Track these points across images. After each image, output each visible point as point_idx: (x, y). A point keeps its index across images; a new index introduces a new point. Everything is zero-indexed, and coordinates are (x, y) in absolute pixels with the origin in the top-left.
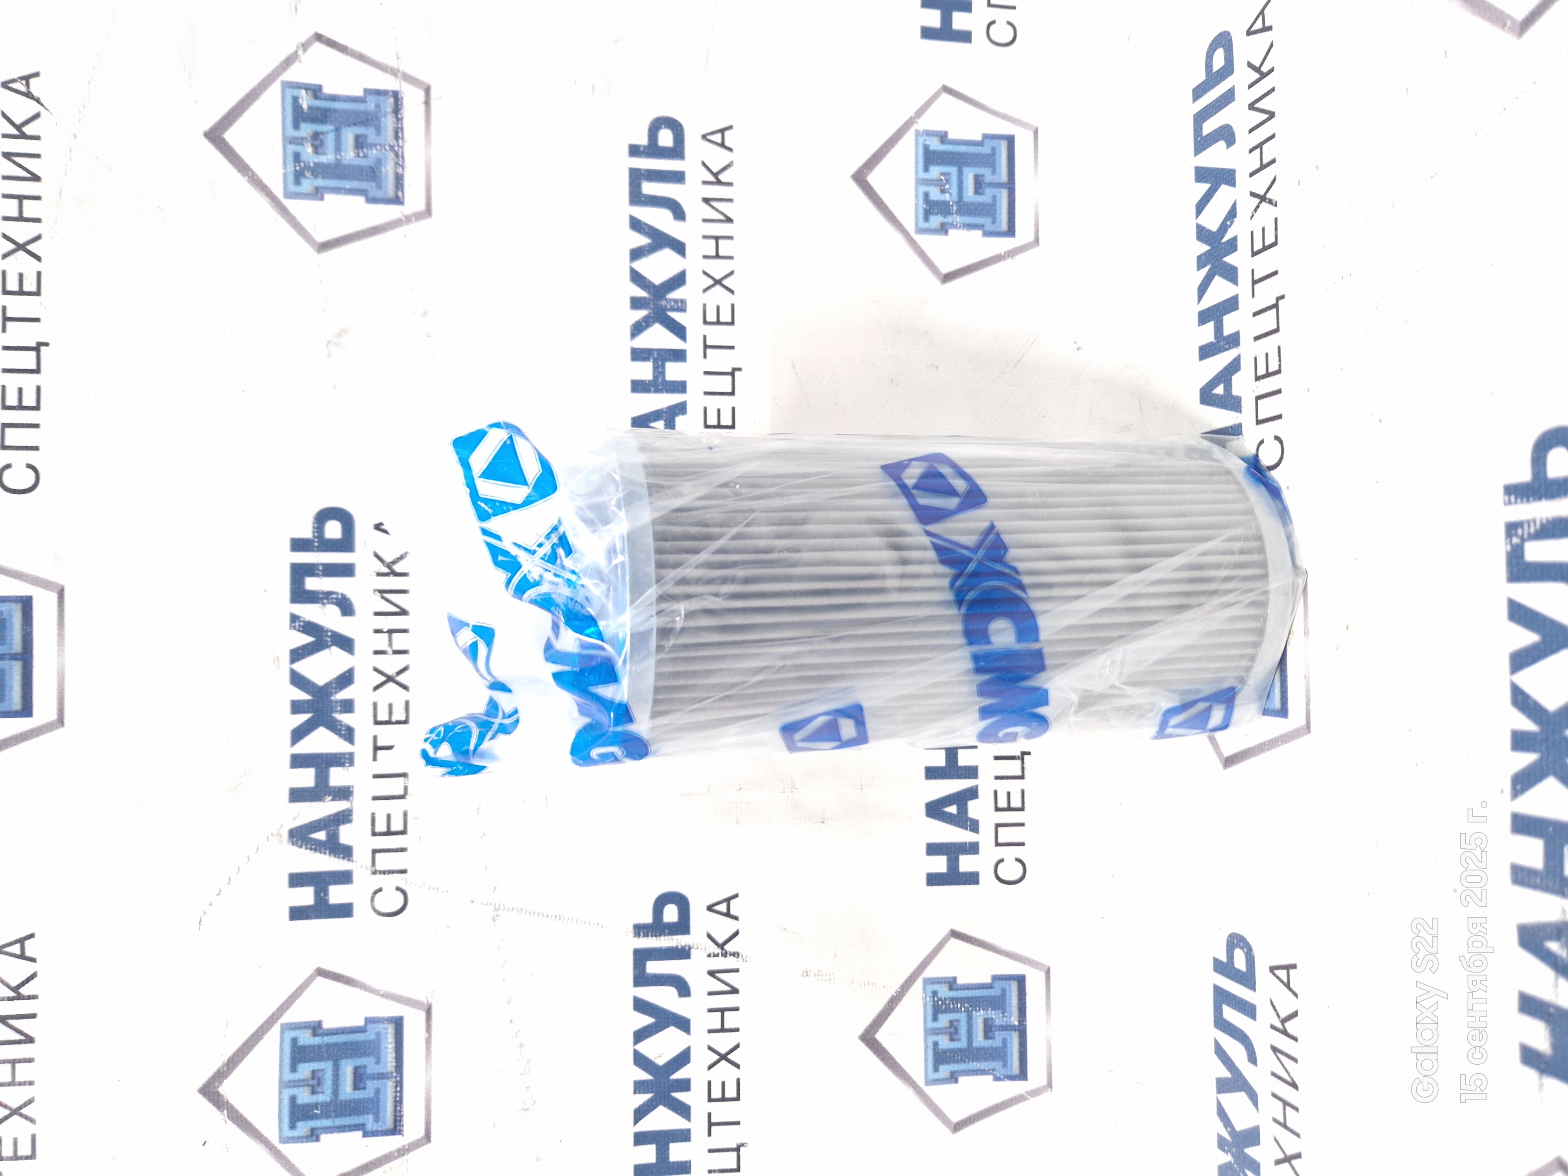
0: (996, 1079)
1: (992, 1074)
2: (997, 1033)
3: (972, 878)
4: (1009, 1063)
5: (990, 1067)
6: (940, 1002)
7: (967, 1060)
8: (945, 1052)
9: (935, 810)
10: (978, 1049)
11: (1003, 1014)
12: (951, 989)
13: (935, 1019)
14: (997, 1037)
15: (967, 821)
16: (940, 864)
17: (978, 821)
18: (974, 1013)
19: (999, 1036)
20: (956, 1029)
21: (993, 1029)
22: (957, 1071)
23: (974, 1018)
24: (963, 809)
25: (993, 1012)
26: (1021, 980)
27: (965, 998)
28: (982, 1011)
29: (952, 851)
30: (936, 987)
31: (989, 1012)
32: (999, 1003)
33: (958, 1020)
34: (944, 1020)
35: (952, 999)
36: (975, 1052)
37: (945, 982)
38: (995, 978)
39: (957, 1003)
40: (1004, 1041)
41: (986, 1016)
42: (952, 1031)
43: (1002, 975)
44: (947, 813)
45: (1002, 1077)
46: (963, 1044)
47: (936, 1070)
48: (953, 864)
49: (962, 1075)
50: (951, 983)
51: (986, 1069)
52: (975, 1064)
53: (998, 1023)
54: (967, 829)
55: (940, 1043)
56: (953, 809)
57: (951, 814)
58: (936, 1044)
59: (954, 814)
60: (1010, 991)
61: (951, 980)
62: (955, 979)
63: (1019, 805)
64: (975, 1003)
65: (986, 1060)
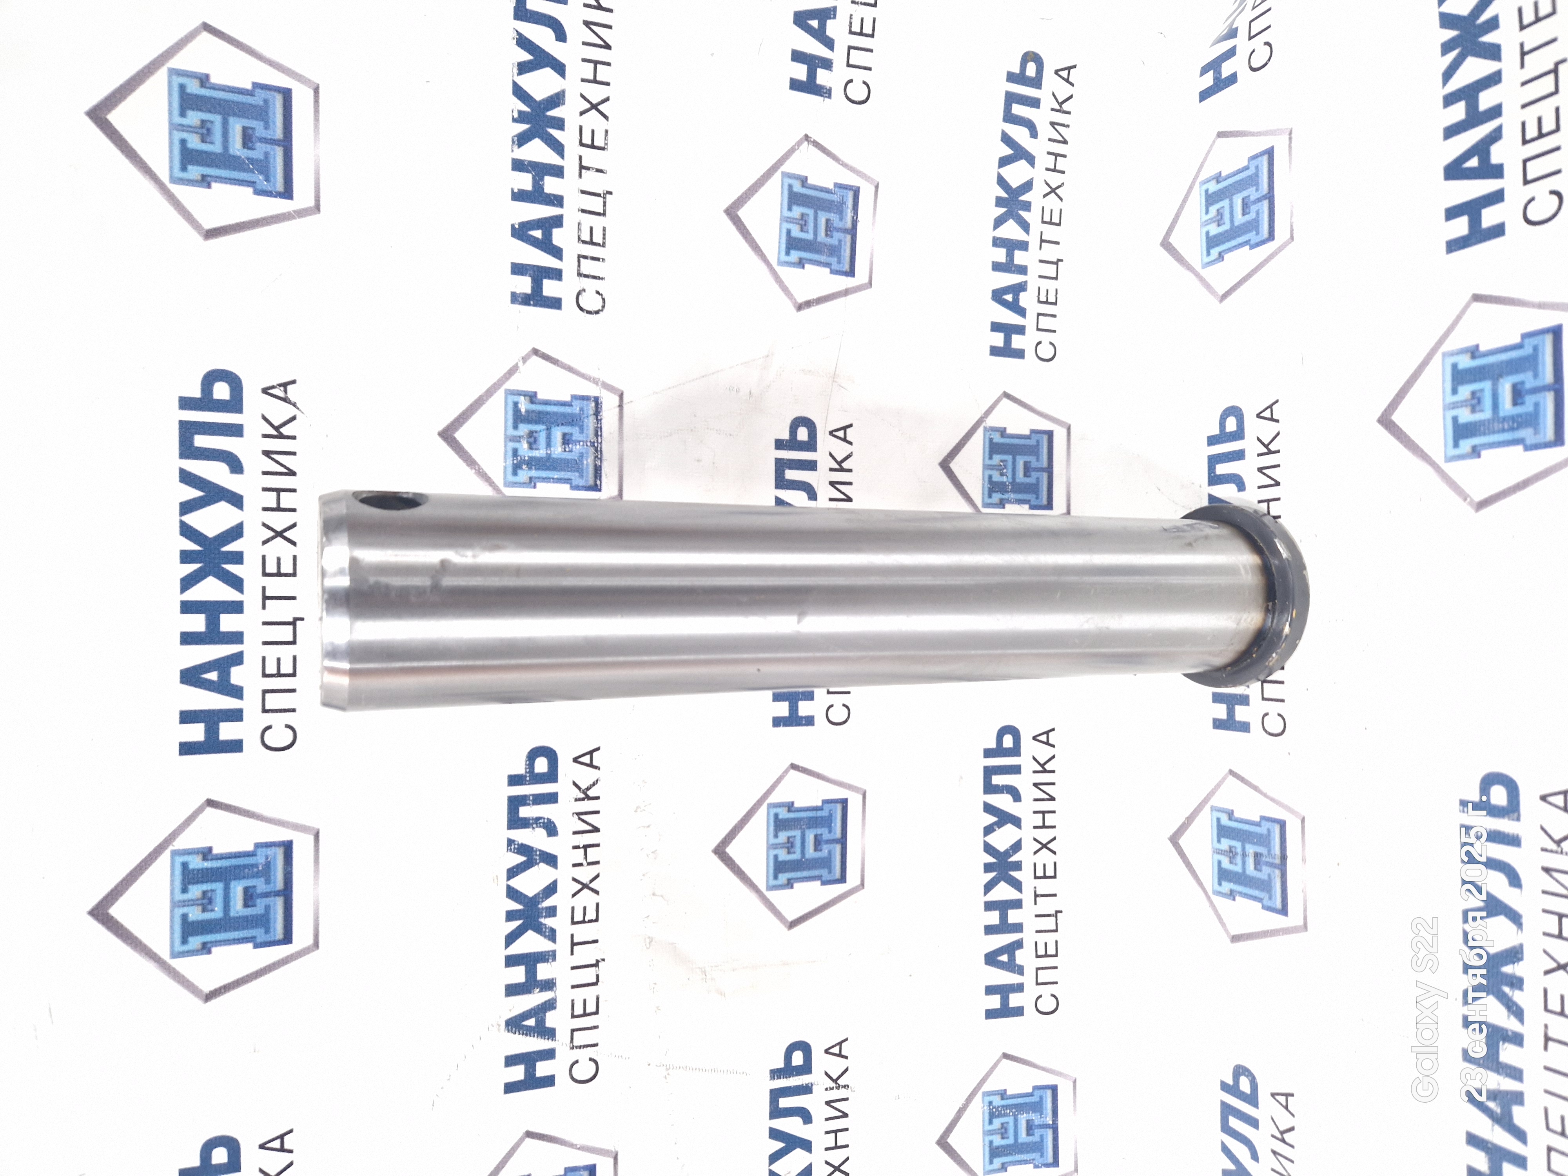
0: (1036, 1167)
1: (1032, 1163)
2: (1036, 1131)
3: (1019, 1011)
4: (1045, 1154)
5: (1032, 1158)
6: (994, 1110)
7: (1014, 1153)
8: (997, 1148)
9: (991, 959)
10: (1022, 1144)
11: (1041, 1115)
12: (1002, 1099)
13: (991, 1122)
14: (1036, 1135)
15: (1015, 967)
16: (995, 1002)
17: (1023, 967)
18: (1019, 1116)
19: (1038, 1132)
20: (1006, 1130)
21: (1034, 1128)
22: (1007, 1163)
23: (1019, 1121)
24: (1012, 957)
25: (1033, 1115)
26: (1054, 1089)
27: (1012, 1105)
28: (1025, 1115)
29: (1004, 991)
30: (991, 1098)
31: (1030, 1114)
32: (1037, 1107)
33: (1007, 1123)
34: (997, 1123)
35: (1003, 1106)
36: (1019, 1146)
37: (998, 1094)
38: (1035, 1088)
39: (1007, 1109)
40: (1042, 1136)
41: (1028, 1118)
42: (1003, 1131)
43: (1040, 1086)
44: (1000, 961)
45: (1040, 1165)
46: (1010, 1141)
47: (991, 1162)
48: (1005, 1001)
49: (1009, 1165)
50: (1003, 1094)
51: (1028, 1159)
52: (1020, 1156)
53: (1036, 1122)
54: (1015, 973)
55: (994, 1141)
56: (1004, 958)
57: (1003, 962)
58: (991, 1142)
59: (1005, 962)
60: (1046, 1097)
61: (1003, 1092)
62: (1005, 1090)
63: (1054, 953)
64: (1021, 1108)
65: (1028, 1152)
